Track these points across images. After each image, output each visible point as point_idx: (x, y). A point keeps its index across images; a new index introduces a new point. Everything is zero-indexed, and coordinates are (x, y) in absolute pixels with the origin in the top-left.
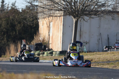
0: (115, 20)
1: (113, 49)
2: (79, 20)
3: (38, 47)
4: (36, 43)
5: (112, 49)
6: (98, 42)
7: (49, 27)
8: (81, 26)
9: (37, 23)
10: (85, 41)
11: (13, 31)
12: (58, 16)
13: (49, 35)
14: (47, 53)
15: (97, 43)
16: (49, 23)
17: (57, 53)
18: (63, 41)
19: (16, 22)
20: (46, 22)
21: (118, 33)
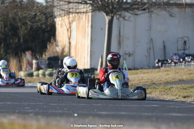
0: (174, 16)
1: (169, 65)
2: (115, 17)
3: (52, 62)
4: (49, 56)
5: (167, 64)
6: (148, 53)
7: (69, 30)
8: (120, 27)
10: (127, 52)
11: (14, 38)
12: (84, 13)
13: (70, 43)
15: (147, 55)
16: (70, 24)
18: (92, 53)
19: (19, 22)
20: (65, 22)
21: (180, 38)
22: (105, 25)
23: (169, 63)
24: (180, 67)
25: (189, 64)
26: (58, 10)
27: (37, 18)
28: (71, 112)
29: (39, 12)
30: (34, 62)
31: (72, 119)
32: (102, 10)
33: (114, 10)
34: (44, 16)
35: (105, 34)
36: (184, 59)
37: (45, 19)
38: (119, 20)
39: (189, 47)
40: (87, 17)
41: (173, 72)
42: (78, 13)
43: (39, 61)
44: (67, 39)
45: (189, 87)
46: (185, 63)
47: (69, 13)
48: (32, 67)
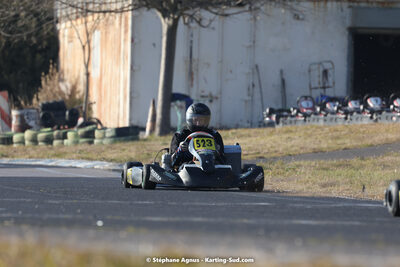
0: (303, 19)
1: (293, 119)
3: (52, 114)
4: (45, 102)
5: (289, 118)
6: (249, 95)
7: (87, 47)
8: (191, 42)
9: (52, 34)
10: (206, 93)
12: (116, 11)
13: (88, 74)
14: (76, 136)
15: (247, 98)
16: (88, 35)
17: (108, 135)
18: (133, 95)
20: (77, 31)
21: (315, 64)
22: (161, 37)
23: (292, 116)
24: (315, 124)
25: (334, 116)
26: (64, 6)
27: (20, 24)
28: (91, 217)
29: (25, 10)
30: (14, 113)
31: (91, 232)
32: (154, 7)
33: (179, 7)
34: (35, 19)
35: (161, 56)
36: (323, 108)
37: (37, 26)
38: (189, 27)
39: (334, 83)
40: (123, 20)
41: (302, 134)
42: (105, 12)
43: (25, 111)
44: (83, 67)
45: (333, 165)
46: (326, 115)
47: (86, 12)
48: (10, 125)
